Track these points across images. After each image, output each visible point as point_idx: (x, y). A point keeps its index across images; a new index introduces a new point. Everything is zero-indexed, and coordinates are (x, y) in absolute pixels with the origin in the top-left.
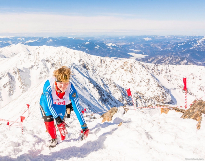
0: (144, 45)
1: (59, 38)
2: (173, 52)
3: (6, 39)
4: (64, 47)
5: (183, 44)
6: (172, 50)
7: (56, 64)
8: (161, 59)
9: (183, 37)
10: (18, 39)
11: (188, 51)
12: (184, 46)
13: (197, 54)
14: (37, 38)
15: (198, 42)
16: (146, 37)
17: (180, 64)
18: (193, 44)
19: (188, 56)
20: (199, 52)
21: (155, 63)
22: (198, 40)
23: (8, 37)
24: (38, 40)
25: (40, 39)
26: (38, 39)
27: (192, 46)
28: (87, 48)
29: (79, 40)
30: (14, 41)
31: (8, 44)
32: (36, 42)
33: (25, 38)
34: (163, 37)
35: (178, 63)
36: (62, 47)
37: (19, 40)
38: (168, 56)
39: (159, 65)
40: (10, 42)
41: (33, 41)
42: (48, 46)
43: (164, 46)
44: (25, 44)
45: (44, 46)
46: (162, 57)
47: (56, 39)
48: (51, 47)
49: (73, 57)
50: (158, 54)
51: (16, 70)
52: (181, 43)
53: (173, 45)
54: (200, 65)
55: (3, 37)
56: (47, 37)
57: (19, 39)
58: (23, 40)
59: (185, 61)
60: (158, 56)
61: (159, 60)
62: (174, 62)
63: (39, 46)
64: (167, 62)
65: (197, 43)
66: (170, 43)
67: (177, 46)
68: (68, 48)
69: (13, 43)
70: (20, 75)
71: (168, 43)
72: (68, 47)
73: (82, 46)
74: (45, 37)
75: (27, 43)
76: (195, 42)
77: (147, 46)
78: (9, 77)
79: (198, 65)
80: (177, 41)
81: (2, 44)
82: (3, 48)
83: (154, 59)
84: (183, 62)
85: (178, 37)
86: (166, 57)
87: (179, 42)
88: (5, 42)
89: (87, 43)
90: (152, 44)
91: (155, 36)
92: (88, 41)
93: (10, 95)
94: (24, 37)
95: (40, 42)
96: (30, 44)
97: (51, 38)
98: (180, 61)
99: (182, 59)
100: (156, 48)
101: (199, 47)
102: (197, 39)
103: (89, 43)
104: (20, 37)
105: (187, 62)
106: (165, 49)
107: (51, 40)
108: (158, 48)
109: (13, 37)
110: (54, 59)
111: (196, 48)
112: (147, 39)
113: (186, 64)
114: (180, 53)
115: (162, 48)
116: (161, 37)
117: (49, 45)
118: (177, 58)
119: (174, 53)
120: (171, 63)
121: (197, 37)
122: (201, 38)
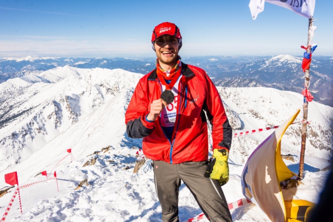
0: (211, 66)
1: (115, 59)
2: (240, 74)
3: (50, 61)
4: (121, 69)
5: (251, 65)
6: (240, 72)
7: (111, 89)
8: (229, 81)
9: (250, 58)
10: (65, 60)
11: (257, 72)
12: (252, 67)
13: (266, 75)
14: (88, 59)
15: (267, 62)
16: (212, 57)
17: (249, 87)
18: (262, 64)
19: (257, 77)
20: (268, 73)
21: (223, 86)
22: (267, 60)
23: (52, 58)
24: (90, 62)
25: (92, 60)
26: (90, 60)
27: (260, 67)
28: (147, 71)
29: (138, 62)
30: (60, 63)
31: (52, 67)
32: (88, 63)
33: (74, 60)
34: (230, 57)
35: (246, 85)
36: (119, 69)
37: (67, 62)
38: (236, 78)
39: (227, 88)
40: (55, 64)
41: (83, 63)
42: (102, 69)
43: (231, 68)
44: (74, 66)
45: (97, 68)
46: (229, 79)
47: (111, 60)
48: (105, 69)
49: (132, 80)
50: (225, 77)
51: (64, 98)
52: (249, 64)
53: (241, 66)
54: (269, 87)
55: (45, 58)
56: (101, 58)
57: (67, 60)
58: (71, 61)
59: (254, 83)
60: (225, 78)
61: (227, 82)
62: (242, 84)
63: (91, 68)
64: (236, 85)
65: (266, 64)
66: (237, 64)
67: (244, 67)
68: (126, 71)
69: (59, 65)
70: (68, 103)
71: (236, 64)
72: (126, 69)
73: (142, 67)
74: (98, 58)
75: (77, 65)
76: (264, 62)
77: (213, 68)
78: (55, 105)
79: (267, 86)
80: (244, 62)
81: (45, 67)
82: (46, 71)
83: (222, 81)
84: (251, 84)
85: (245, 57)
86: (234, 79)
87: (246, 62)
88: (49, 64)
89: (147, 65)
90: (218, 65)
91: (221, 56)
92: (148, 63)
93: (56, 127)
94: (72, 58)
95: (92, 64)
96: (80, 66)
97: (106, 59)
98: (249, 83)
99: (251, 81)
100: (223, 69)
101: (267, 68)
102: (265, 59)
103: (149, 64)
104: (67, 58)
105: (256, 84)
106: (233, 70)
107: (105, 62)
108: (225, 70)
109: (59, 58)
110: (109, 83)
111: (265, 69)
112: (213, 60)
113: (255, 86)
114: (249, 74)
115: (229, 69)
116: (228, 57)
117: (103, 67)
118: (245, 80)
119: (242, 75)
120: (239, 85)
121: (265, 57)
122: (270, 58)
